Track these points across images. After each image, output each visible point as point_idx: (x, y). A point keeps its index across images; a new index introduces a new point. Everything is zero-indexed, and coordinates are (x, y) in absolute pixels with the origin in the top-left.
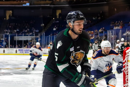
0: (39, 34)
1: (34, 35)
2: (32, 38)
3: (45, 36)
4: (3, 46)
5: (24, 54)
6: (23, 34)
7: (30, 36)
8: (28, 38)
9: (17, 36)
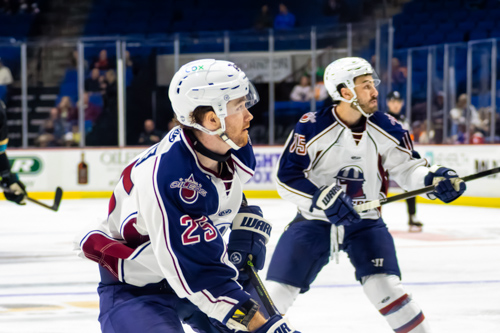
0: (350, 34)
1: (306, 45)
2: (300, 64)
3: (397, 46)
6: (222, 36)
7: (279, 47)
8: (261, 65)
9: (177, 56)
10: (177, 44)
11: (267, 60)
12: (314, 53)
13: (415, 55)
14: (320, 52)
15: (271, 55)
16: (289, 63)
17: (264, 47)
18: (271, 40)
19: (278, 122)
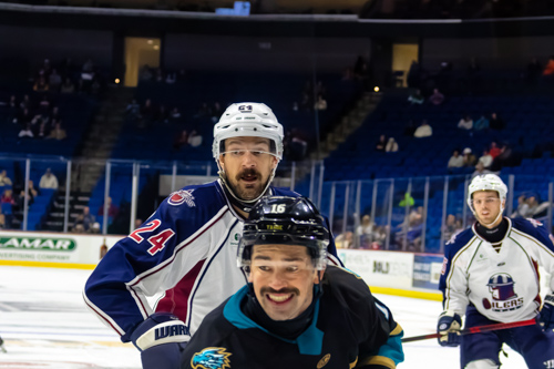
4: (101, 223)
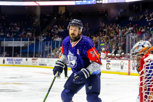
0: (35, 39)
2: (26, 44)
5: (14, 66)
6: (13, 39)
7: (22, 40)
8: (19, 43)
9: (5, 41)
10: (5, 39)
11: (20, 43)
12: (28, 42)
13: (46, 43)
14: (30, 41)
15: (21, 42)
16: (24, 43)
17: (20, 40)
18: (21, 39)
19: (22, 53)
